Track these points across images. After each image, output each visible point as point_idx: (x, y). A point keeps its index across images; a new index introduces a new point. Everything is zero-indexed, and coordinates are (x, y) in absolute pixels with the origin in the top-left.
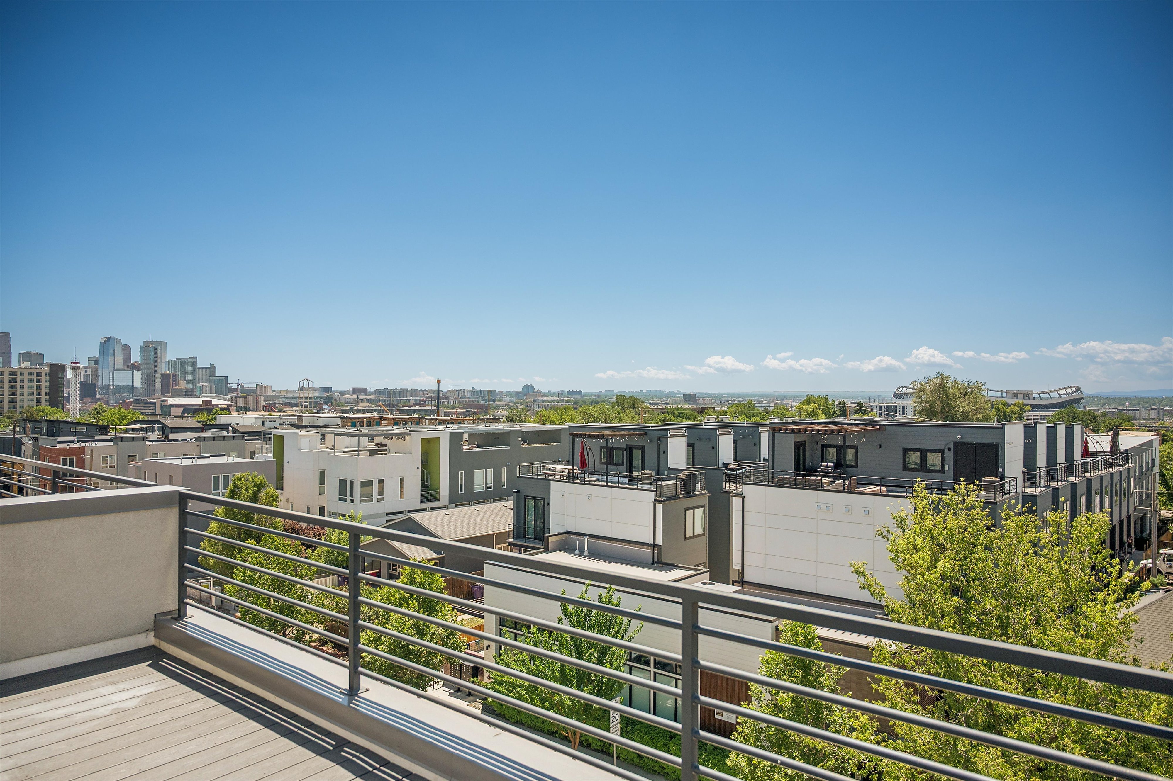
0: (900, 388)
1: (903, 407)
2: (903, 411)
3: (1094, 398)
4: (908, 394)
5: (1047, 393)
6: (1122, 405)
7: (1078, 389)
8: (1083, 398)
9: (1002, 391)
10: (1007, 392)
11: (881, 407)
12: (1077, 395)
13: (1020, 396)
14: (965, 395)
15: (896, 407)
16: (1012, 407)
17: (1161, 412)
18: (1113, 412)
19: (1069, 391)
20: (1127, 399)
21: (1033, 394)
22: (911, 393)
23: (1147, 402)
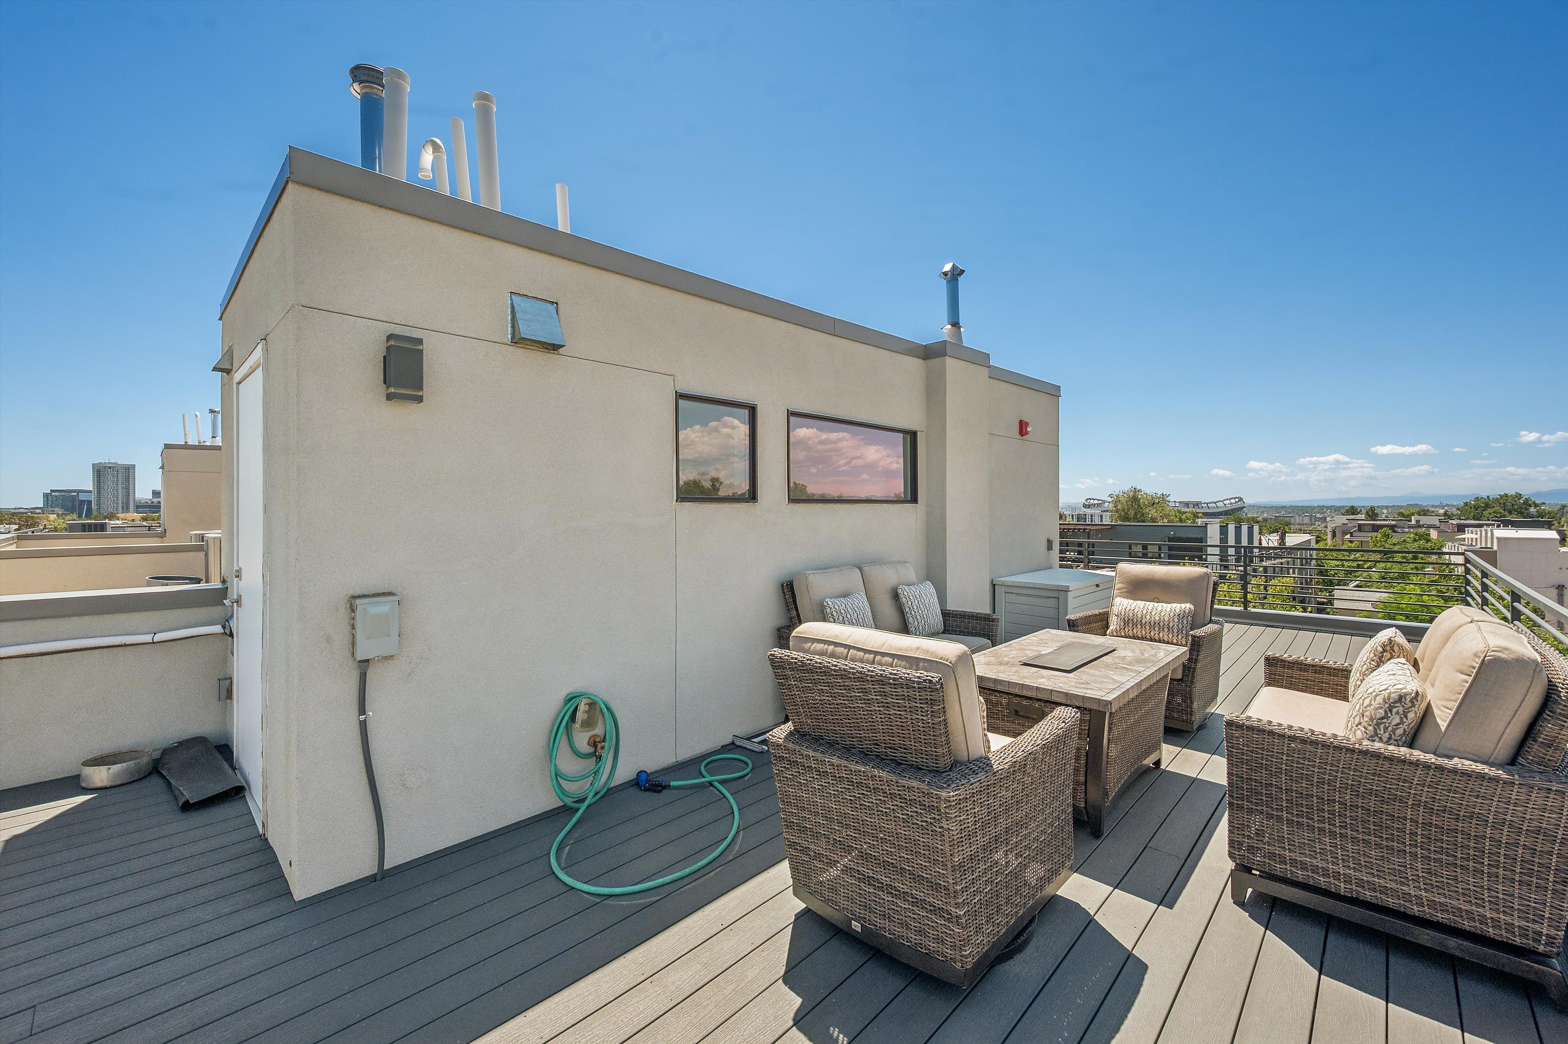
0: (1088, 499)
1: (1092, 516)
2: (1091, 519)
3: (1254, 507)
4: (1095, 504)
5: (1214, 503)
6: (1278, 513)
7: (1241, 499)
8: (1245, 507)
9: (1175, 502)
10: (1180, 502)
11: (1073, 516)
12: (1240, 504)
13: (1191, 506)
15: (1086, 515)
16: (1187, 514)
17: (1313, 518)
18: (1271, 518)
19: (1233, 501)
20: (1283, 507)
21: (1202, 504)
22: (1097, 504)
23: (1301, 510)
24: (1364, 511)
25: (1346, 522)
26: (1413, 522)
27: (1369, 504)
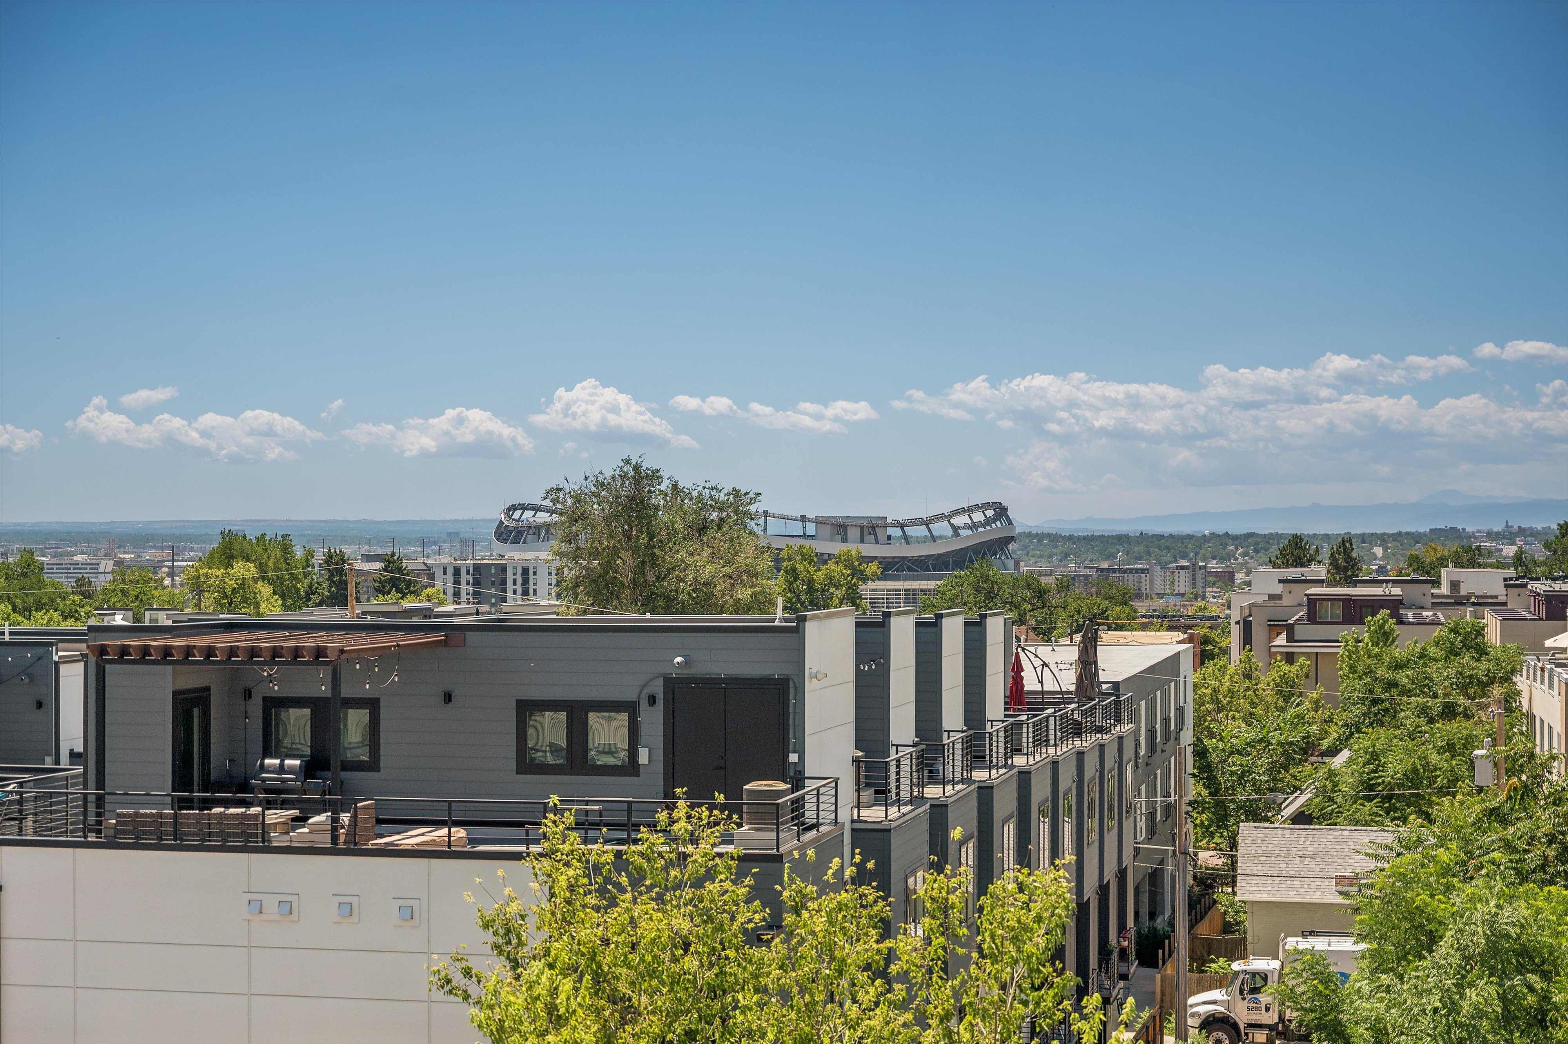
0: (513, 508)
1: (525, 571)
2: (525, 582)
3: (1040, 537)
4: (538, 528)
5: (922, 522)
6: (1107, 558)
7: (1001, 511)
8: (1012, 539)
9: (803, 519)
10: (820, 522)
11: (457, 572)
12: (997, 530)
13: (854, 533)
14: (703, 529)
15: (504, 569)
16: (831, 565)
17: (1200, 574)
18: (1086, 577)
19: (978, 517)
20: (1122, 539)
21: (885, 526)
22: (548, 526)
23: (1168, 549)
24: (1325, 554)
25: (1278, 589)
26: (1445, 589)
27: (1337, 528)
